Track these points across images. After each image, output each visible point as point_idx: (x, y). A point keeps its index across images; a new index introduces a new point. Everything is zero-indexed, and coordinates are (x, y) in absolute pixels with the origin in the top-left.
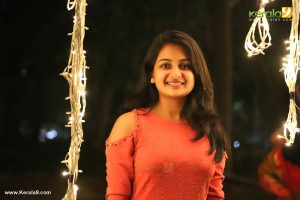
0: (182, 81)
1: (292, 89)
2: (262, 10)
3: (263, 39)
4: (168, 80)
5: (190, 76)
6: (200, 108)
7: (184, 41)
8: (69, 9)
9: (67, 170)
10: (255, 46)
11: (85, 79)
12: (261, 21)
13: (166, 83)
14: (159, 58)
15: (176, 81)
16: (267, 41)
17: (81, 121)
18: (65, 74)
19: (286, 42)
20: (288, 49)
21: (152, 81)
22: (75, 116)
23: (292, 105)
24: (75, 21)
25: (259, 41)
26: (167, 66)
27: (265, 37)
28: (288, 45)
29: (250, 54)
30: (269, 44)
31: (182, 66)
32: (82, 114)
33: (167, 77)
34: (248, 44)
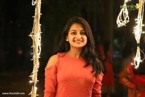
0: (82, 40)
1: (138, 42)
2: (125, 5)
3: (125, 19)
4: (75, 40)
5: (85, 37)
6: (89, 52)
7: (82, 22)
8: (33, 5)
9: (32, 80)
10: (121, 22)
11: (40, 38)
12: (125, 10)
13: (74, 41)
14: (71, 30)
15: (79, 40)
16: (127, 19)
17: (39, 57)
18: (31, 35)
19: (136, 20)
20: (137, 23)
21: (67, 40)
22: (36, 55)
23: (138, 49)
24: (36, 11)
25: (123, 20)
26: (75, 33)
27: (126, 18)
28: (137, 21)
29: (119, 26)
30: (128, 21)
31: (81, 33)
32: (39, 54)
33: (74, 38)
34: (118, 21)
